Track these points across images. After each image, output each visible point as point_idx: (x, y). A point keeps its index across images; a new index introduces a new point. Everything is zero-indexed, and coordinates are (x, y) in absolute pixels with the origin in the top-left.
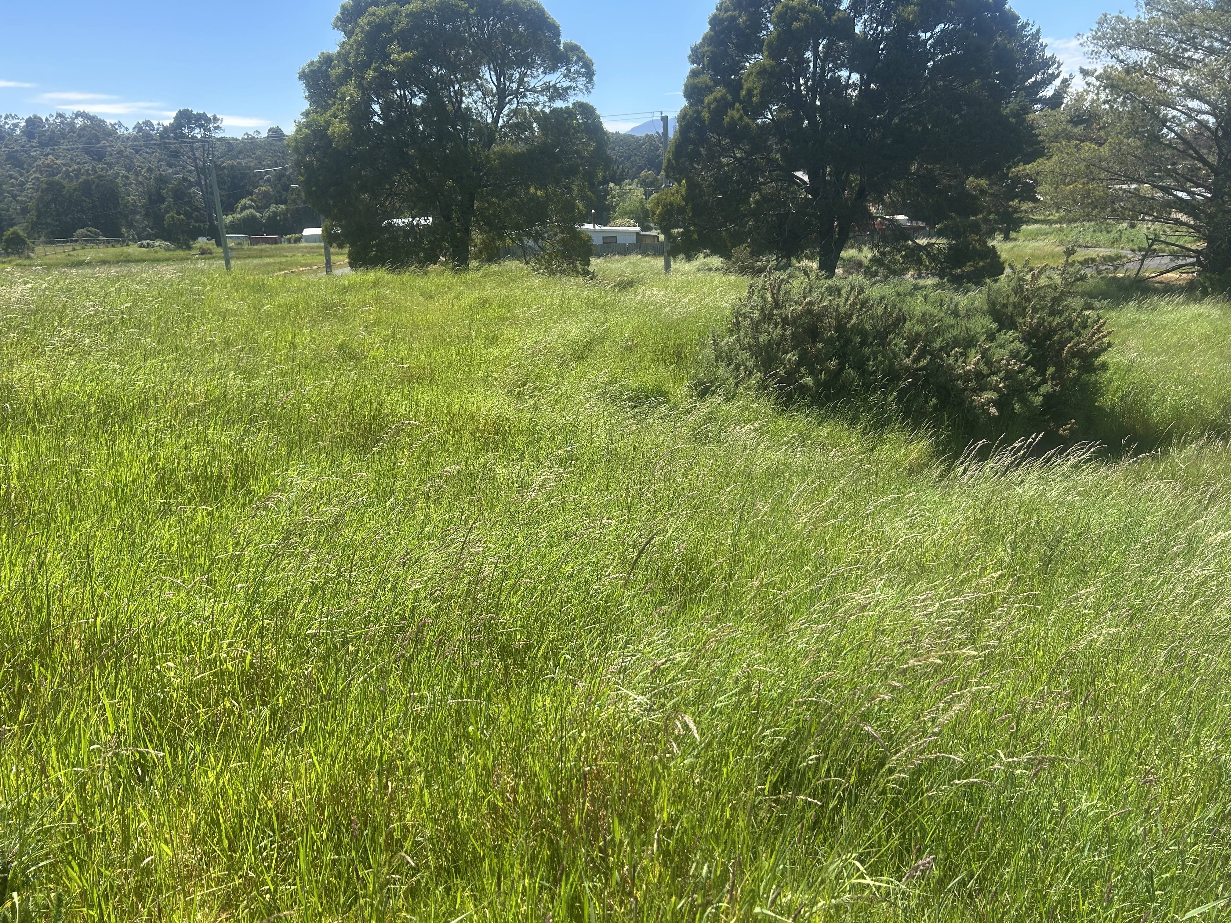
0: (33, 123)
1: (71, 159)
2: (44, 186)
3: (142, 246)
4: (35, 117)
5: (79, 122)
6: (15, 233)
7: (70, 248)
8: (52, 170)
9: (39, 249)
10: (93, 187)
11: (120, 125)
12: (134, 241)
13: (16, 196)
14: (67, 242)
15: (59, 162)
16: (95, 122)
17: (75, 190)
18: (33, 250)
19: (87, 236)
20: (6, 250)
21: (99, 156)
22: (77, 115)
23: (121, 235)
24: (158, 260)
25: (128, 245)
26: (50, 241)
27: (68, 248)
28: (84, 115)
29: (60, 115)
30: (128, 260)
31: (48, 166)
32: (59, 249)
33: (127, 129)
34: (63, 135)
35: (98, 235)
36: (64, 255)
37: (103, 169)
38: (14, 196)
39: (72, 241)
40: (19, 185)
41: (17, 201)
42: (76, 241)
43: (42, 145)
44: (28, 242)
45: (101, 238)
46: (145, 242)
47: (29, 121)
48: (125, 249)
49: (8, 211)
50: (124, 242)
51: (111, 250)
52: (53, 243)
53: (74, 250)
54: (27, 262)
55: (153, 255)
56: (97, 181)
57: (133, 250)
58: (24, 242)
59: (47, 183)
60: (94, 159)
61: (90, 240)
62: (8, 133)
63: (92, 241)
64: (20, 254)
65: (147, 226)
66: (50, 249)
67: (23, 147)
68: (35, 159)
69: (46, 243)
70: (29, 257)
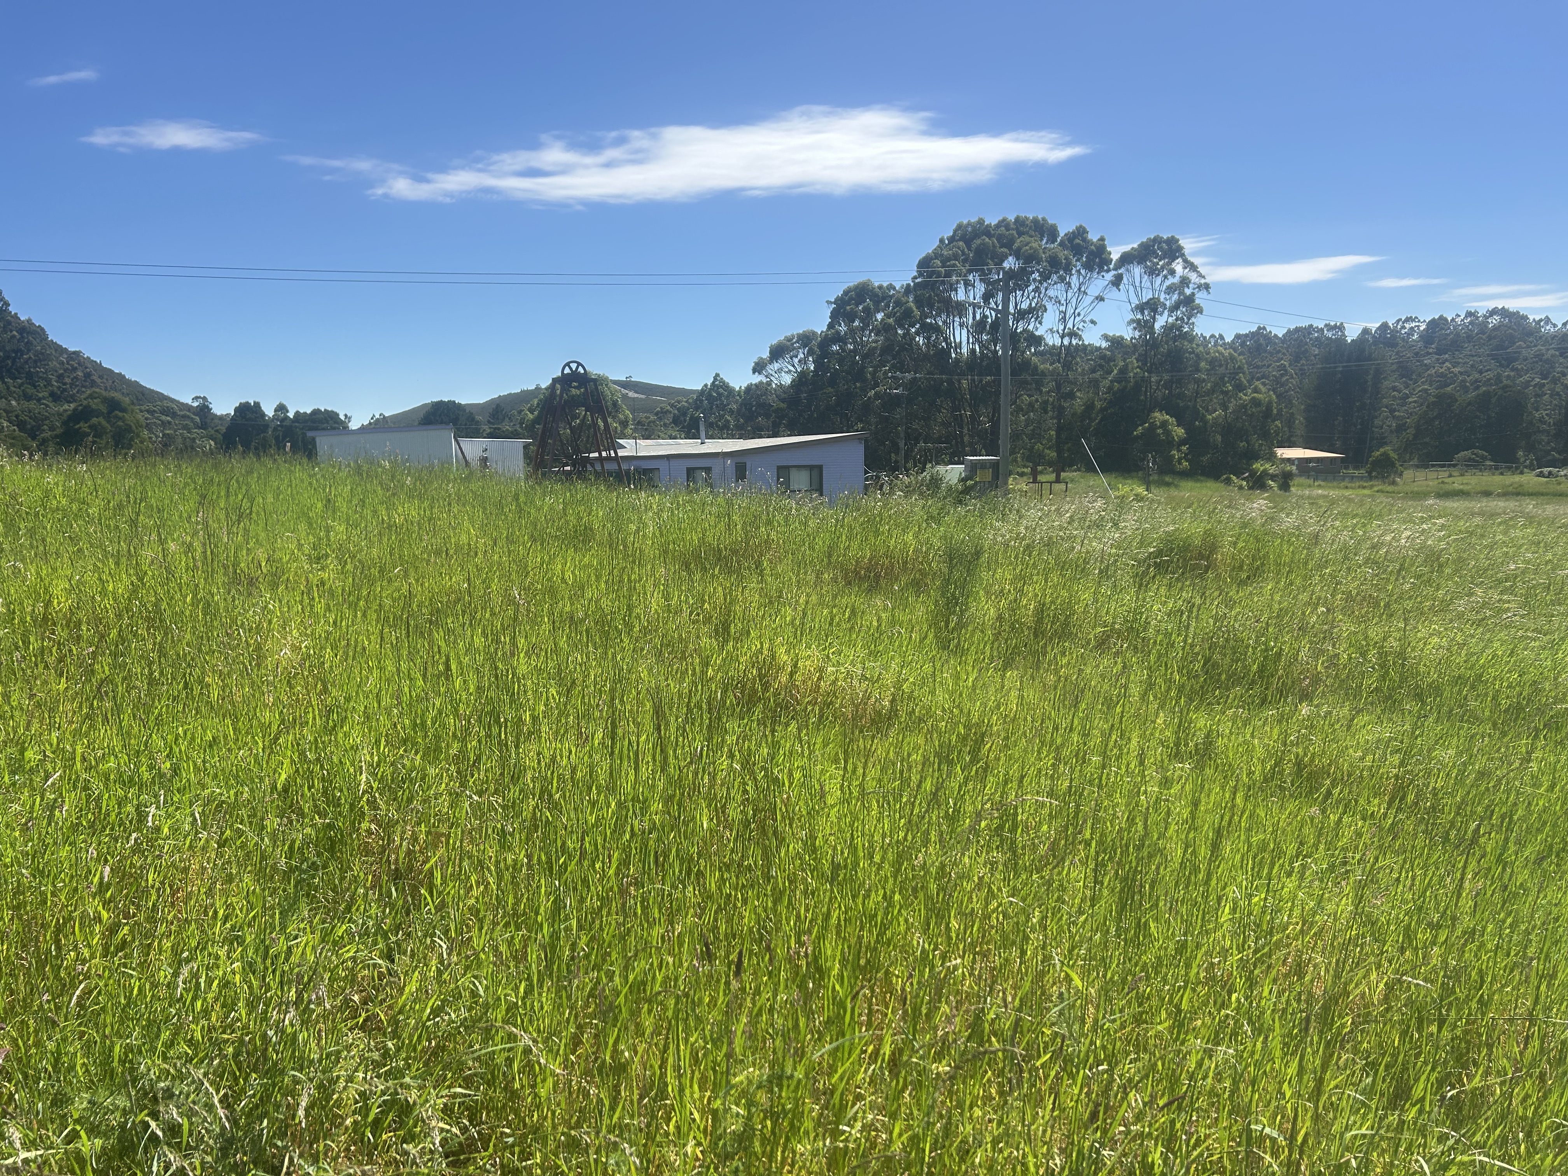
0: (1437, 324)
1: (1472, 366)
2: (1432, 399)
3: (1541, 475)
4: (1441, 317)
5: (1494, 320)
6: (1385, 454)
7: (1447, 474)
8: (1445, 380)
9: (1408, 474)
10: (1494, 400)
11: (1548, 320)
12: (1532, 468)
13: (1395, 410)
14: (1443, 466)
15: (1456, 370)
16: (1515, 319)
17: (1469, 403)
18: (1401, 475)
19: (1470, 460)
20: (1370, 473)
21: (1508, 361)
22: (1493, 312)
23: (1515, 460)
24: (1561, 495)
25: (1522, 473)
26: (1424, 464)
27: (1443, 474)
28: (1504, 312)
29: (1469, 314)
30: (1518, 493)
31: (1442, 375)
32: (1432, 475)
33: (1555, 326)
34: (1469, 337)
35: (1484, 458)
36: (1436, 482)
37: (1508, 377)
38: (1392, 411)
39: (1449, 466)
40: (1400, 398)
41: (1394, 417)
42: (1454, 466)
43: (1439, 352)
44: (1398, 464)
45: (1488, 463)
46: (1546, 470)
47: (1433, 324)
48: (1517, 478)
49: (1382, 428)
50: (1517, 468)
51: (1498, 479)
52: (1426, 467)
53: (1450, 476)
54: (1390, 488)
55: (1554, 488)
56: (1500, 392)
57: (1529, 479)
58: (1393, 465)
59: (1436, 396)
60: (1501, 365)
61: (1474, 465)
62: (1403, 339)
63: (1476, 467)
64: (1383, 477)
65: (1553, 449)
66: (1420, 474)
67: (1417, 354)
68: (1428, 367)
69: (1417, 467)
70: (1394, 483)
